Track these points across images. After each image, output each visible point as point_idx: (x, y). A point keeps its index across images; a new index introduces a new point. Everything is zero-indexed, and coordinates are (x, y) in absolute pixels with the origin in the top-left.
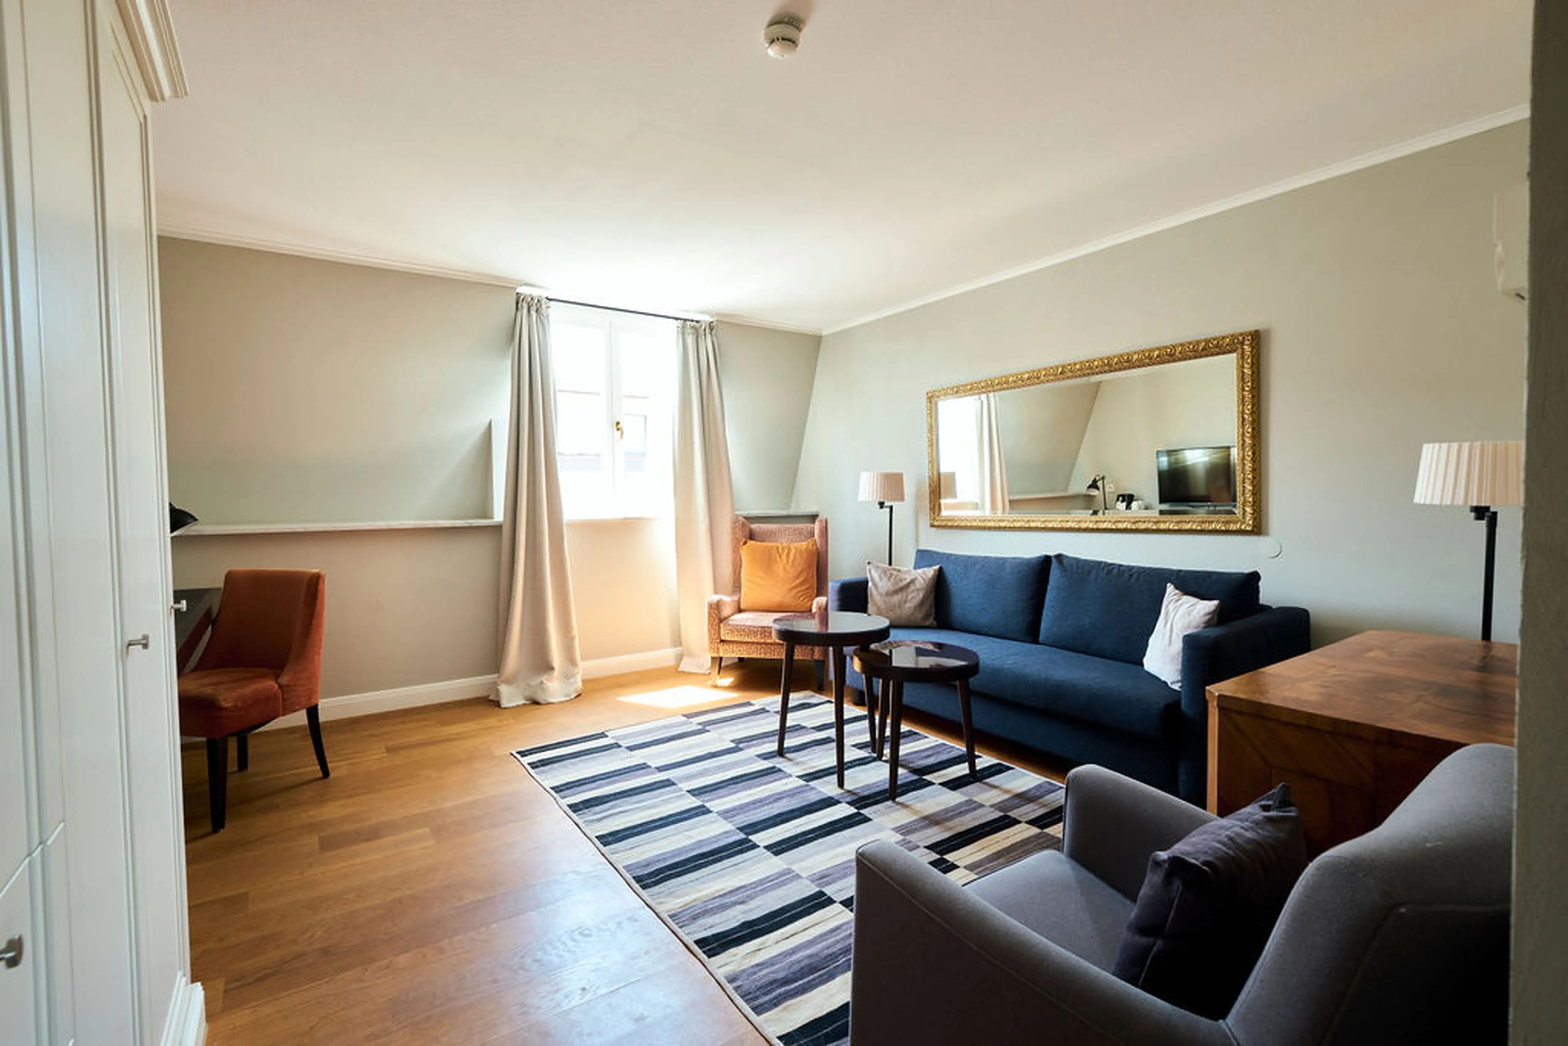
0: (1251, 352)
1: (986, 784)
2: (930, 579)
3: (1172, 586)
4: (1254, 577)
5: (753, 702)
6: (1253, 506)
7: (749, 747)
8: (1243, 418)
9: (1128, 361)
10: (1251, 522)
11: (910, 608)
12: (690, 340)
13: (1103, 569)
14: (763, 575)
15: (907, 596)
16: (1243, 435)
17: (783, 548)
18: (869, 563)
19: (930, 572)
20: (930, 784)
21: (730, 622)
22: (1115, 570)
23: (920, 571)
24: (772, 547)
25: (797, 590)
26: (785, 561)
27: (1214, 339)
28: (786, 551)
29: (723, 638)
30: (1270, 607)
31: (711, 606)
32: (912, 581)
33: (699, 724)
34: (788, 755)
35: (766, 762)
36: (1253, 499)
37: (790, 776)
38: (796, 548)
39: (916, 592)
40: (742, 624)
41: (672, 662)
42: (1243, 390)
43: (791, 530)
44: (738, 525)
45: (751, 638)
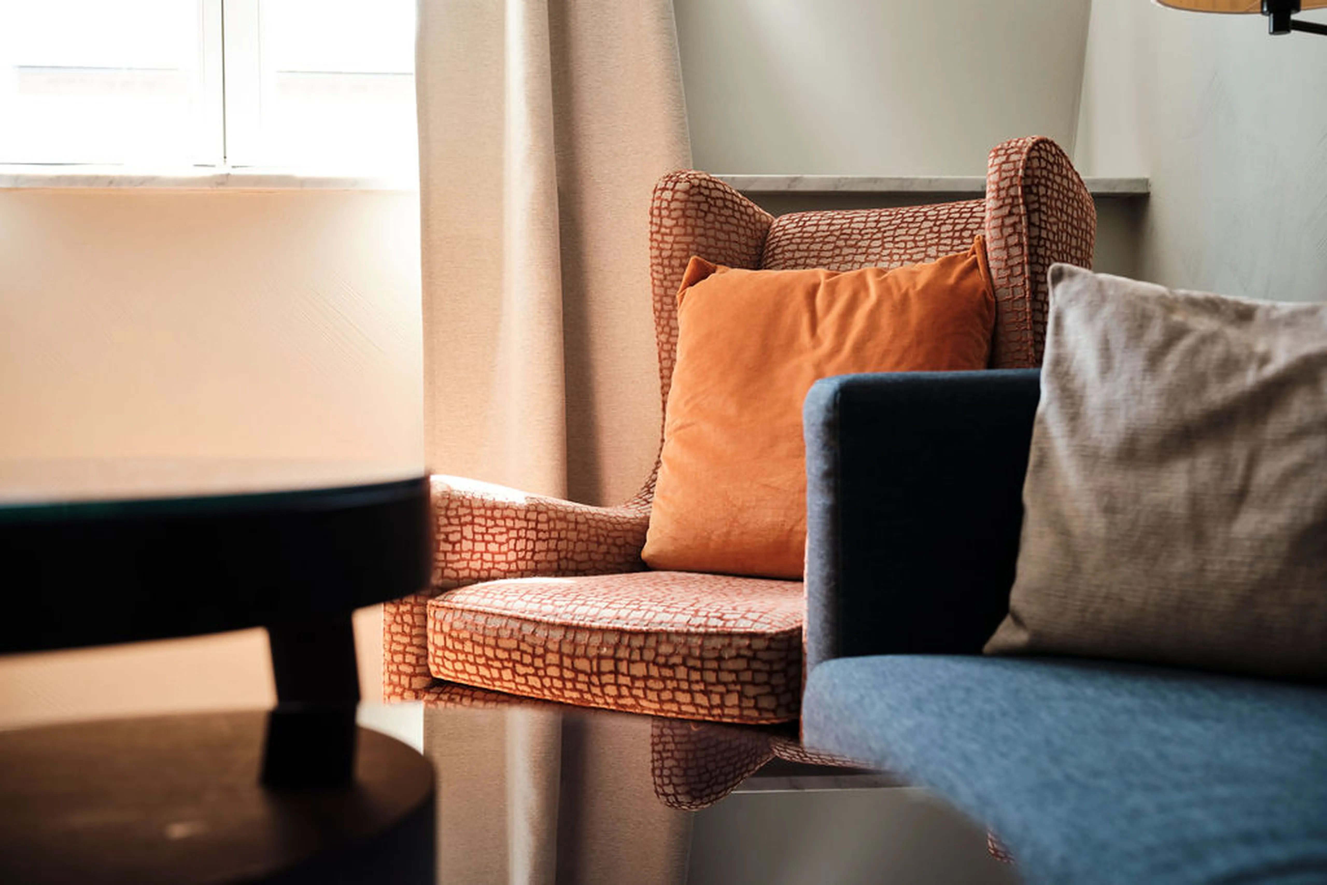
11: (1262, 545)
17: (833, 290)
24: (790, 293)
28: (841, 304)
38: (887, 287)
43: (927, 224)
44: (673, 199)
45: (525, 675)
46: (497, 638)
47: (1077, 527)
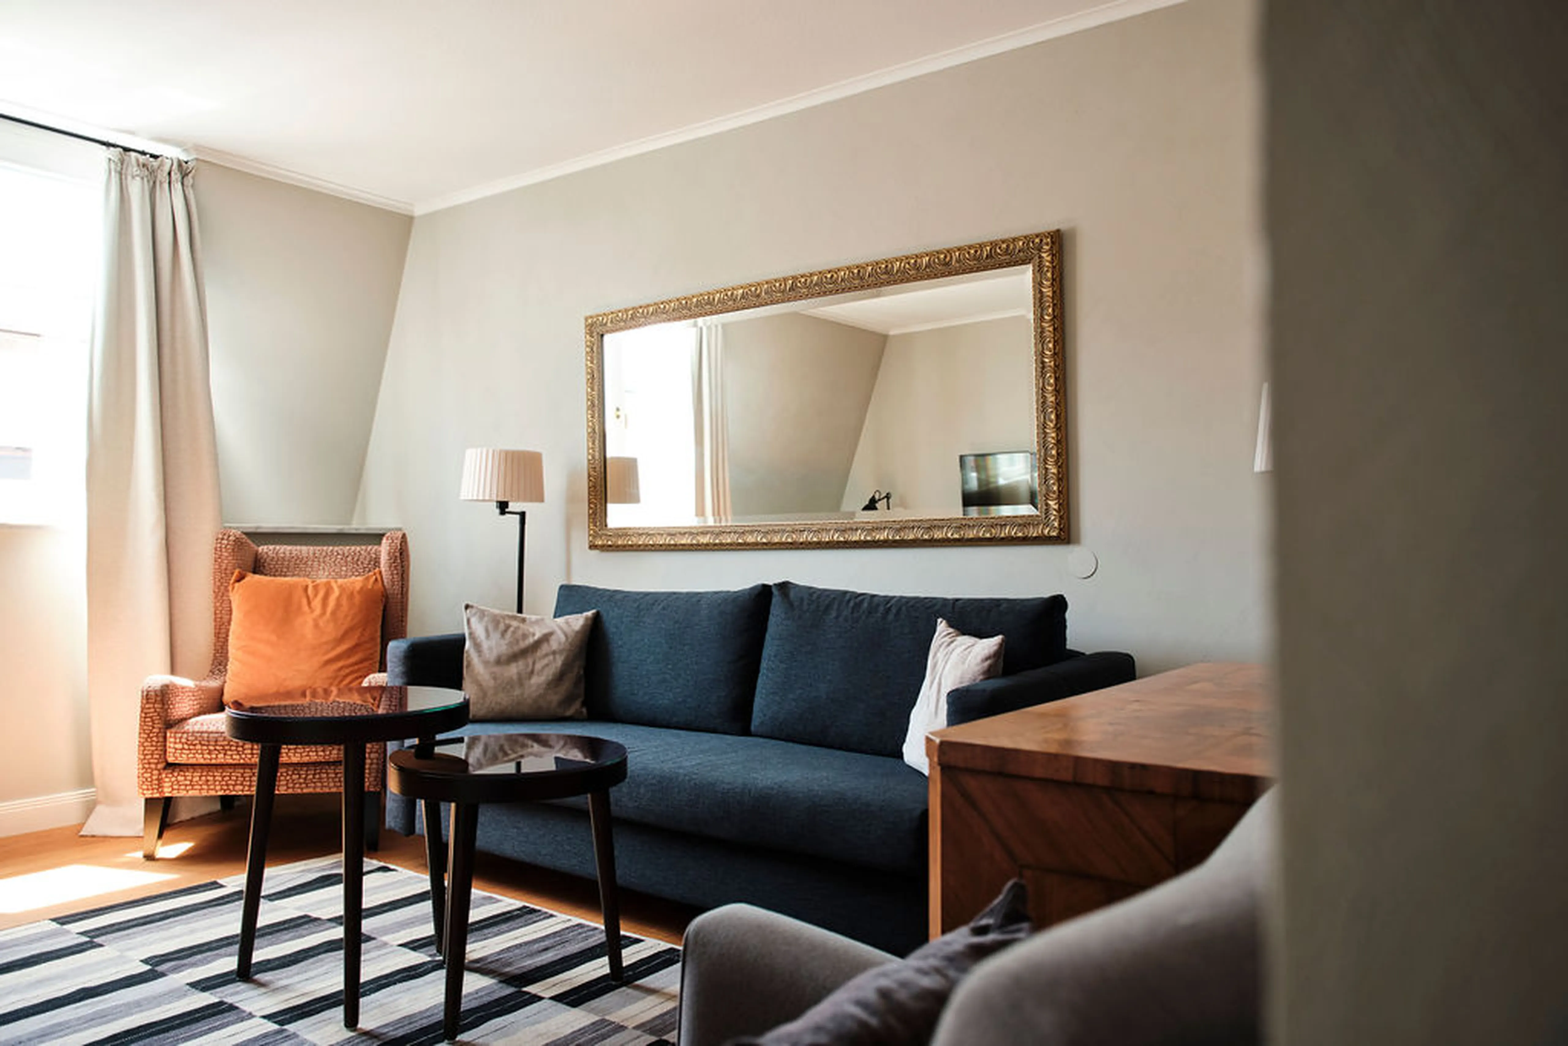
0: (1052, 262)
1: (639, 988)
2: (577, 632)
3: (944, 622)
4: (1058, 604)
5: (220, 881)
6: (1058, 498)
7: (175, 970)
8: (1043, 362)
9: (887, 272)
10: (1056, 524)
11: (539, 686)
12: (136, 188)
13: (849, 601)
14: (273, 638)
15: (534, 663)
16: (1043, 389)
17: (316, 587)
18: (467, 607)
19: (577, 621)
20: (537, 998)
21: (186, 728)
22: (865, 605)
23: (560, 620)
24: (292, 587)
25: (340, 664)
26: (318, 611)
27: (1003, 242)
28: (321, 594)
29: (171, 760)
30: (1083, 654)
31: (147, 697)
32: (546, 638)
33: (82, 934)
34: (260, 977)
35: (206, 994)
36: (1059, 486)
37: (251, 1016)
38: (342, 588)
39: (551, 657)
40: (212, 729)
41: (72, 820)
42: (1042, 319)
43: (339, 557)
44: (228, 544)
45: (231, 755)
46: (216, 741)
47: (484, 684)
